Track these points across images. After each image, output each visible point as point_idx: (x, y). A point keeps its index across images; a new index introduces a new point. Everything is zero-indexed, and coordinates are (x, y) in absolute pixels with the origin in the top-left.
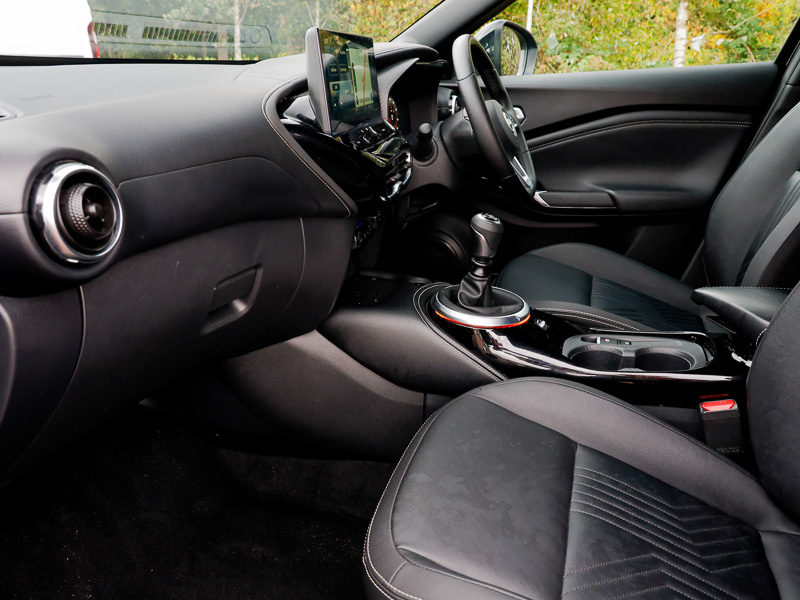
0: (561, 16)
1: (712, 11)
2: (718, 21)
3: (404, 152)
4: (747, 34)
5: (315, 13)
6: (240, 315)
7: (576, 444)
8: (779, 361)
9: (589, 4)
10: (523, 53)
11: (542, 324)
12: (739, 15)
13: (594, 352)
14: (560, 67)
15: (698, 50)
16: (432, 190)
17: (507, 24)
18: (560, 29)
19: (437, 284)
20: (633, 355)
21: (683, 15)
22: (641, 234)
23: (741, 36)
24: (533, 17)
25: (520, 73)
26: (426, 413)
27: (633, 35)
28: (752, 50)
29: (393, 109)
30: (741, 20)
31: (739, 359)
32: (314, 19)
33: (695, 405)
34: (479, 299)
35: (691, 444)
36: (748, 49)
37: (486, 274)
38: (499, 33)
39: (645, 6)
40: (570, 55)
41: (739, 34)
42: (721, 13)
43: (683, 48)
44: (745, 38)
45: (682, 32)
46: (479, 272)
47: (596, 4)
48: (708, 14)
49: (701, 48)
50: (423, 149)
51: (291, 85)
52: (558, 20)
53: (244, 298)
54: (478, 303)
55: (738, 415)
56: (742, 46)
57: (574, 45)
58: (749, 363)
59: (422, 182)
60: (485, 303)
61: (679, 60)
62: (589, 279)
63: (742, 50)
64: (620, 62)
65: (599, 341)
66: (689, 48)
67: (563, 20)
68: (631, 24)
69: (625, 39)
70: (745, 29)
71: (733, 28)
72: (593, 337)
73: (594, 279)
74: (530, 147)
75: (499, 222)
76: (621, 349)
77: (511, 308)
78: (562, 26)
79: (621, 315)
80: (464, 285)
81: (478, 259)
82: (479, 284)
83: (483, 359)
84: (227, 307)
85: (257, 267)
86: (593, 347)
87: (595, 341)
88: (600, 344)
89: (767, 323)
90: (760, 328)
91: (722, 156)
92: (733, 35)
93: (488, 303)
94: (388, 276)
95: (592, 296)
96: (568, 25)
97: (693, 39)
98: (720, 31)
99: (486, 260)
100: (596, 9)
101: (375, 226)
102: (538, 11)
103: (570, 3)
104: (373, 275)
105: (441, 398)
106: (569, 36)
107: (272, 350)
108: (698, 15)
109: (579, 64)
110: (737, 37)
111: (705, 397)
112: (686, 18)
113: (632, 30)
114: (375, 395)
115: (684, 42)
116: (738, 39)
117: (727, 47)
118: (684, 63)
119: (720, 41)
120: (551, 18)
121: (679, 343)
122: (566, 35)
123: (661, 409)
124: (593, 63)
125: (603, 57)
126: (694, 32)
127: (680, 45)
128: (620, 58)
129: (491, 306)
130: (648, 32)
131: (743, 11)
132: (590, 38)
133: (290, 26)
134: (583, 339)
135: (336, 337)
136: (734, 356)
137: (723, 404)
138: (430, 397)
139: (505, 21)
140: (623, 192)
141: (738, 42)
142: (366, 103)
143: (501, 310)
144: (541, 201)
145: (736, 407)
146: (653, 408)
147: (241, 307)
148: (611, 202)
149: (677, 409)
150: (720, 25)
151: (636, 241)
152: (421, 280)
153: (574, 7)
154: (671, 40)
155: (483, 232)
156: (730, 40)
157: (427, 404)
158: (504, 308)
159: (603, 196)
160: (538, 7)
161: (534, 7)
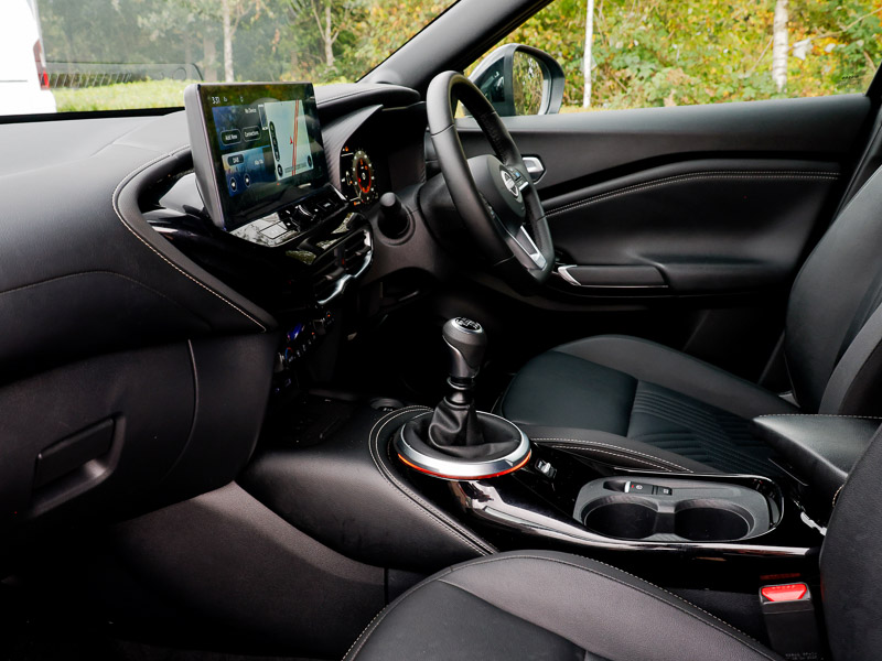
0: (630, 21)
1: (818, 9)
2: (827, 22)
3: (360, 230)
4: (863, 37)
5: (325, 22)
6: (98, 482)
7: (584, 651)
8: (859, 538)
9: (664, 4)
10: (546, 83)
11: (546, 468)
12: (852, 13)
13: (619, 505)
14: (630, 83)
15: (803, 57)
16: (411, 275)
17: (520, 49)
18: (629, 36)
19: (411, 409)
20: (671, 510)
21: (781, 16)
22: (704, 319)
23: (856, 39)
24: (594, 23)
25: (542, 112)
26: (389, 595)
27: (720, 41)
28: (872, 56)
29: (365, 164)
30: (854, 19)
31: (811, 524)
32: (324, 28)
33: (754, 588)
34: (458, 435)
35: (746, 650)
36: (866, 55)
37: (467, 400)
38: (510, 61)
39: (734, 7)
40: (642, 67)
41: (853, 37)
42: (829, 12)
43: (784, 56)
44: (860, 43)
45: (781, 36)
46: (458, 398)
47: (673, 5)
48: (813, 13)
49: (807, 55)
50: (394, 223)
51: (175, 157)
52: (625, 25)
53: (102, 458)
54: (458, 440)
55: (812, 608)
56: (858, 52)
57: (647, 55)
58: (823, 531)
59: (395, 265)
60: (469, 439)
61: (779, 71)
62: (631, 384)
63: (857, 57)
64: (705, 74)
65: (627, 489)
66: (791, 55)
67: (633, 25)
68: (719, 28)
69: (711, 46)
70: (860, 32)
71: (845, 29)
72: (620, 481)
73: (640, 384)
74: (546, 209)
75: (480, 331)
76: (655, 501)
77: (503, 446)
78: (632, 32)
79: (664, 448)
80: (438, 415)
81: (455, 380)
82: (458, 414)
83: (461, 522)
84: (79, 472)
85: (115, 416)
86: (617, 497)
87: (622, 488)
88: (630, 492)
89: (845, 475)
90: (837, 481)
91: (806, 214)
92: (846, 38)
93: (473, 439)
94: (346, 397)
95: (634, 411)
96: (637, 30)
97: (796, 45)
98: (829, 33)
99: (465, 381)
100: (673, 11)
101: (322, 331)
102: (601, 13)
103: (640, 4)
104: (327, 395)
105: (407, 575)
106: (640, 45)
107: (173, 512)
108: (801, 15)
109: (653, 79)
110: (850, 41)
111: (767, 577)
112: (785, 19)
113: (720, 35)
114: (318, 570)
115: (784, 49)
116: (853, 44)
117: (838, 53)
118: (786, 74)
119: (830, 47)
120: (618, 22)
121: (736, 491)
122: (637, 43)
123: (707, 594)
124: (671, 77)
125: (684, 68)
126: (798, 34)
127: (780, 53)
128: (705, 70)
129: (476, 443)
130: (740, 36)
131: (857, 9)
132: (667, 46)
133: (296, 38)
134: (607, 486)
135: (263, 491)
136: (804, 517)
137: (791, 590)
138: (392, 573)
139: (517, 45)
140: (676, 265)
141: (853, 46)
142: (298, 172)
143: (488, 449)
144: (570, 278)
145: (808, 596)
146: (696, 592)
147: (98, 472)
148: (661, 279)
149: (729, 594)
150: (828, 26)
151: (697, 329)
152: (388, 402)
153: (647, 10)
154: (768, 46)
155: (458, 345)
156: (842, 46)
157: (390, 583)
158: (494, 448)
159: (650, 271)
160: (600, 9)
161: (596, 11)
